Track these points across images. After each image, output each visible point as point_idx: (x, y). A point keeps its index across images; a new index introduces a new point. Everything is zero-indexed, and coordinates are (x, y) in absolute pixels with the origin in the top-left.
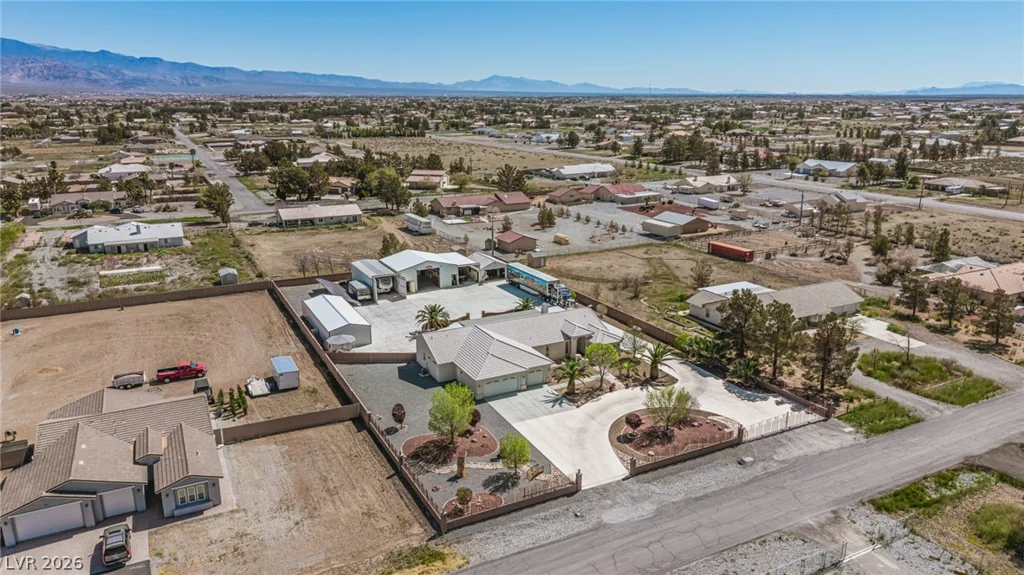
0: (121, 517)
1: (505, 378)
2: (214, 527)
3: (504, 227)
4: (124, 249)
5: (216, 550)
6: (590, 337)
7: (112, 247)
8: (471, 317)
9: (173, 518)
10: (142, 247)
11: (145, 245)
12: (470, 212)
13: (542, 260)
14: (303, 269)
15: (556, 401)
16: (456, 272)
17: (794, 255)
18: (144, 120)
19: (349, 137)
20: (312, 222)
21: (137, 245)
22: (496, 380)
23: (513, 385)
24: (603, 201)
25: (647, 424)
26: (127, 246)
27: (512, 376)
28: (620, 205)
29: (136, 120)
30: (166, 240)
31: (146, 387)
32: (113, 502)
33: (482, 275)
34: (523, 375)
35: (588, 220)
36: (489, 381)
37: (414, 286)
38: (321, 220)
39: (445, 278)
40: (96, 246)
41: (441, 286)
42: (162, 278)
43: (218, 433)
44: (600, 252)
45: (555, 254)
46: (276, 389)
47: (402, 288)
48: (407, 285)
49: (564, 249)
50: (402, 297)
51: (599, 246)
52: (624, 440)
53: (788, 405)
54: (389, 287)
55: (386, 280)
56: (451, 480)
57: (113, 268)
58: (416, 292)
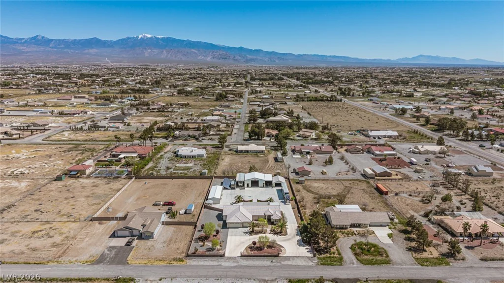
0: (135, 236)
1: (236, 223)
2: (149, 243)
3: (310, 163)
4: (187, 157)
5: (147, 247)
6: (272, 215)
7: (184, 156)
8: (253, 201)
9: (144, 239)
11: (192, 156)
12: (305, 153)
13: (303, 181)
14: (224, 174)
15: (246, 233)
16: (264, 182)
17: (410, 195)
18: (240, 86)
21: (190, 156)
22: (233, 223)
24: (370, 153)
25: (257, 245)
26: (188, 156)
27: (238, 223)
28: (374, 157)
29: (237, 86)
30: (199, 155)
31: (161, 206)
32: (135, 233)
33: (274, 185)
34: (243, 223)
36: (231, 223)
37: (250, 185)
38: (250, 151)
39: (260, 184)
40: (180, 155)
41: (259, 186)
42: (190, 169)
43: (163, 222)
44: (333, 180)
45: (314, 178)
46: (185, 213)
47: (246, 185)
48: (248, 185)
49: (322, 177)
50: (244, 189)
51: (337, 177)
52: (251, 248)
53: (309, 250)
54: (242, 185)
55: (241, 182)
56: (201, 246)
57: (180, 164)
58: (250, 187)
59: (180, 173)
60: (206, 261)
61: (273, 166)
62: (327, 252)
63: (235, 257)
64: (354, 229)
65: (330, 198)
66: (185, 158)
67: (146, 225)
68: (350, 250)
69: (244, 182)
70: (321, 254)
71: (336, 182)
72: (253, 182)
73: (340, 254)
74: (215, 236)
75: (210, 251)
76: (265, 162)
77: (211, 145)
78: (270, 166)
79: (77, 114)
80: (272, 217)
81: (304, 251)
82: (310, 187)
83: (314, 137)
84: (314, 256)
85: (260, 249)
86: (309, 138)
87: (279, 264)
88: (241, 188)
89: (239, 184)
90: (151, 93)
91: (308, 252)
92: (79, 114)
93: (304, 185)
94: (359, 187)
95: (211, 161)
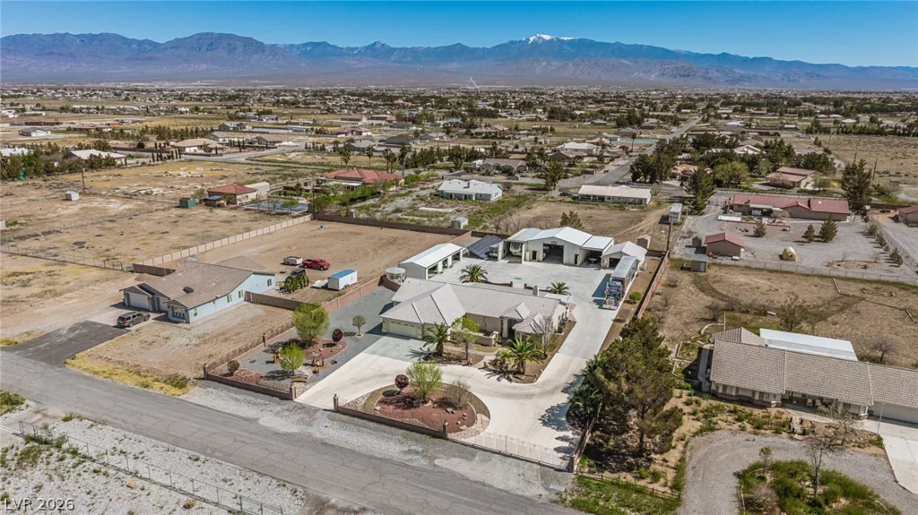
1: (406, 323)
2: (168, 329)
4: (453, 196)
5: (150, 339)
6: (522, 322)
8: (514, 285)
10: (463, 197)
11: (466, 196)
13: (702, 265)
15: (417, 353)
16: (582, 253)
18: (689, 111)
19: (838, 133)
20: (602, 199)
21: (461, 195)
22: (399, 322)
23: (412, 331)
25: (408, 390)
26: (456, 194)
29: (683, 111)
30: (481, 195)
33: (604, 261)
36: (392, 321)
37: (540, 255)
39: (568, 256)
41: (564, 261)
42: (437, 216)
43: (248, 293)
44: (807, 275)
45: (744, 265)
46: (325, 287)
47: (528, 254)
48: (534, 253)
49: (775, 264)
50: (521, 263)
51: (826, 271)
52: (388, 394)
53: (566, 444)
55: (516, 245)
56: (268, 362)
57: (430, 207)
58: (539, 261)
59: (411, 221)
60: (237, 400)
62: (629, 469)
63: (317, 410)
64: (796, 416)
65: (765, 314)
66: (451, 198)
67: (192, 291)
68: (735, 482)
70: (601, 468)
71: (816, 280)
73: (677, 486)
74: (329, 345)
75: (274, 378)
76: (632, 222)
77: (528, 185)
79: (343, 133)
80: (516, 327)
81: (548, 444)
82: (717, 282)
83: (809, 187)
84: (570, 469)
85: (410, 402)
86: (796, 189)
87: (423, 462)
88: (512, 258)
89: (512, 250)
90: (501, 116)
91: (558, 450)
92: (346, 134)
93: (701, 274)
94: (893, 302)
95: (498, 208)
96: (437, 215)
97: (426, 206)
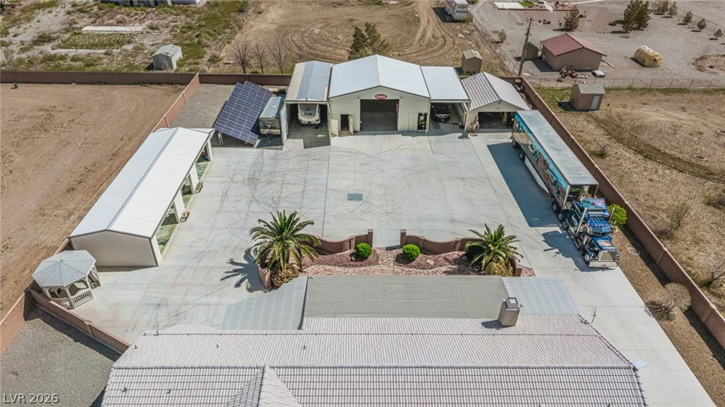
3: (568, 22)
13: (596, 99)
16: (426, 109)
35: (701, 26)
37: (355, 122)
39: (406, 118)
41: (399, 130)
42: (120, 43)
44: (706, 92)
45: (626, 85)
47: (334, 124)
48: (345, 121)
49: (645, 76)
50: (328, 143)
51: (710, 79)
54: (315, 119)
55: (309, 108)
57: (102, 24)
58: (355, 132)
59: (74, 59)
61: (439, 34)
69: (324, 110)
72: (366, 106)
76: (408, 22)
78: (429, 35)
82: (635, 128)
88: (310, 133)
89: (303, 118)
93: (597, 113)
95: (215, 17)
96: (120, 40)
97: (93, 23)
